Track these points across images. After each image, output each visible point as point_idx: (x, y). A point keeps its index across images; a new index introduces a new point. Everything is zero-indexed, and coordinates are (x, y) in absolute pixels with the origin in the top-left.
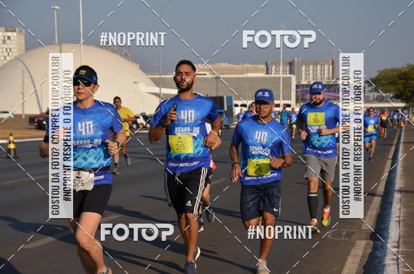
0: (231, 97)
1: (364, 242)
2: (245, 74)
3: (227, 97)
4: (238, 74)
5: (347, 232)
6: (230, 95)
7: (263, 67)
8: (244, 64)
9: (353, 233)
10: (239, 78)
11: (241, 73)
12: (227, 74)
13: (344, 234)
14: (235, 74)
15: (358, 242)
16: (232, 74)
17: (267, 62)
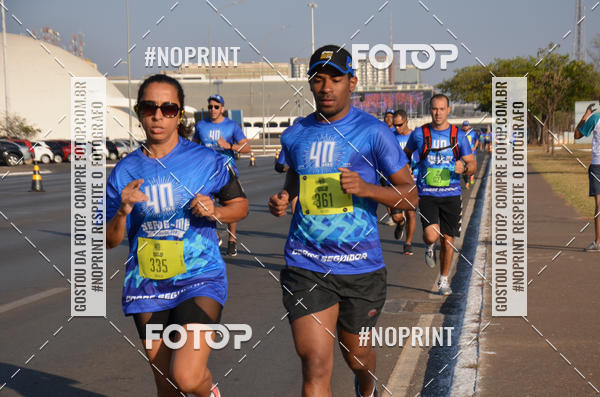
0: (239, 112)
1: (431, 317)
2: (259, 77)
3: (233, 112)
4: (250, 77)
5: (408, 303)
6: (236, 108)
7: (287, 66)
8: (257, 61)
9: (416, 304)
10: (251, 84)
11: (254, 76)
12: (232, 77)
13: (403, 306)
14: (245, 77)
15: (422, 316)
16: (240, 77)
17: (292, 60)
